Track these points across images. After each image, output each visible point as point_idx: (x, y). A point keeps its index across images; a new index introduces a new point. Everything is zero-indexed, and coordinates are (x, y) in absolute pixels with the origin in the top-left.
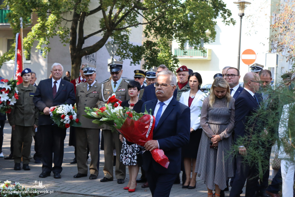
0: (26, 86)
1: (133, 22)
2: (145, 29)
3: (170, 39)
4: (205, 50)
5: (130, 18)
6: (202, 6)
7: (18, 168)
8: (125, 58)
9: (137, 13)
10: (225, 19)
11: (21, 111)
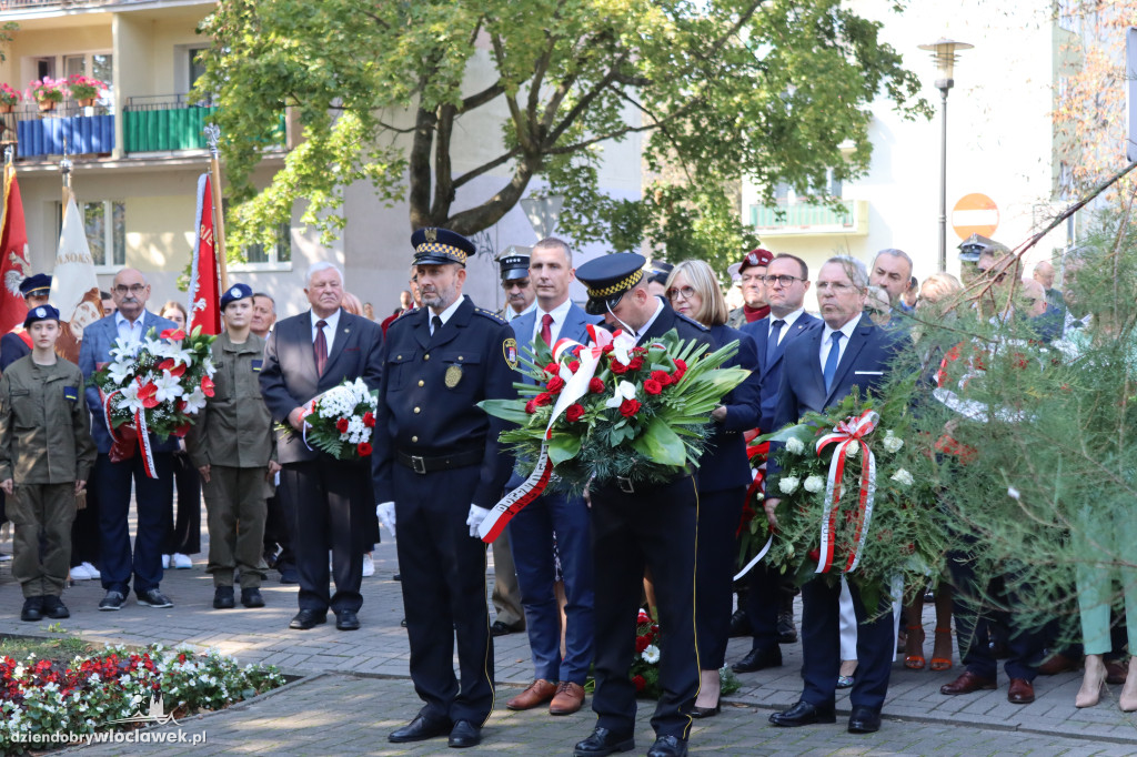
0: (237, 341)
1: (607, 126)
2: (650, 145)
3: (730, 176)
4: (844, 205)
5: (600, 114)
6: (824, 64)
7: (225, 600)
8: (586, 240)
9: (620, 97)
10: (901, 101)
11: (227, 419)
